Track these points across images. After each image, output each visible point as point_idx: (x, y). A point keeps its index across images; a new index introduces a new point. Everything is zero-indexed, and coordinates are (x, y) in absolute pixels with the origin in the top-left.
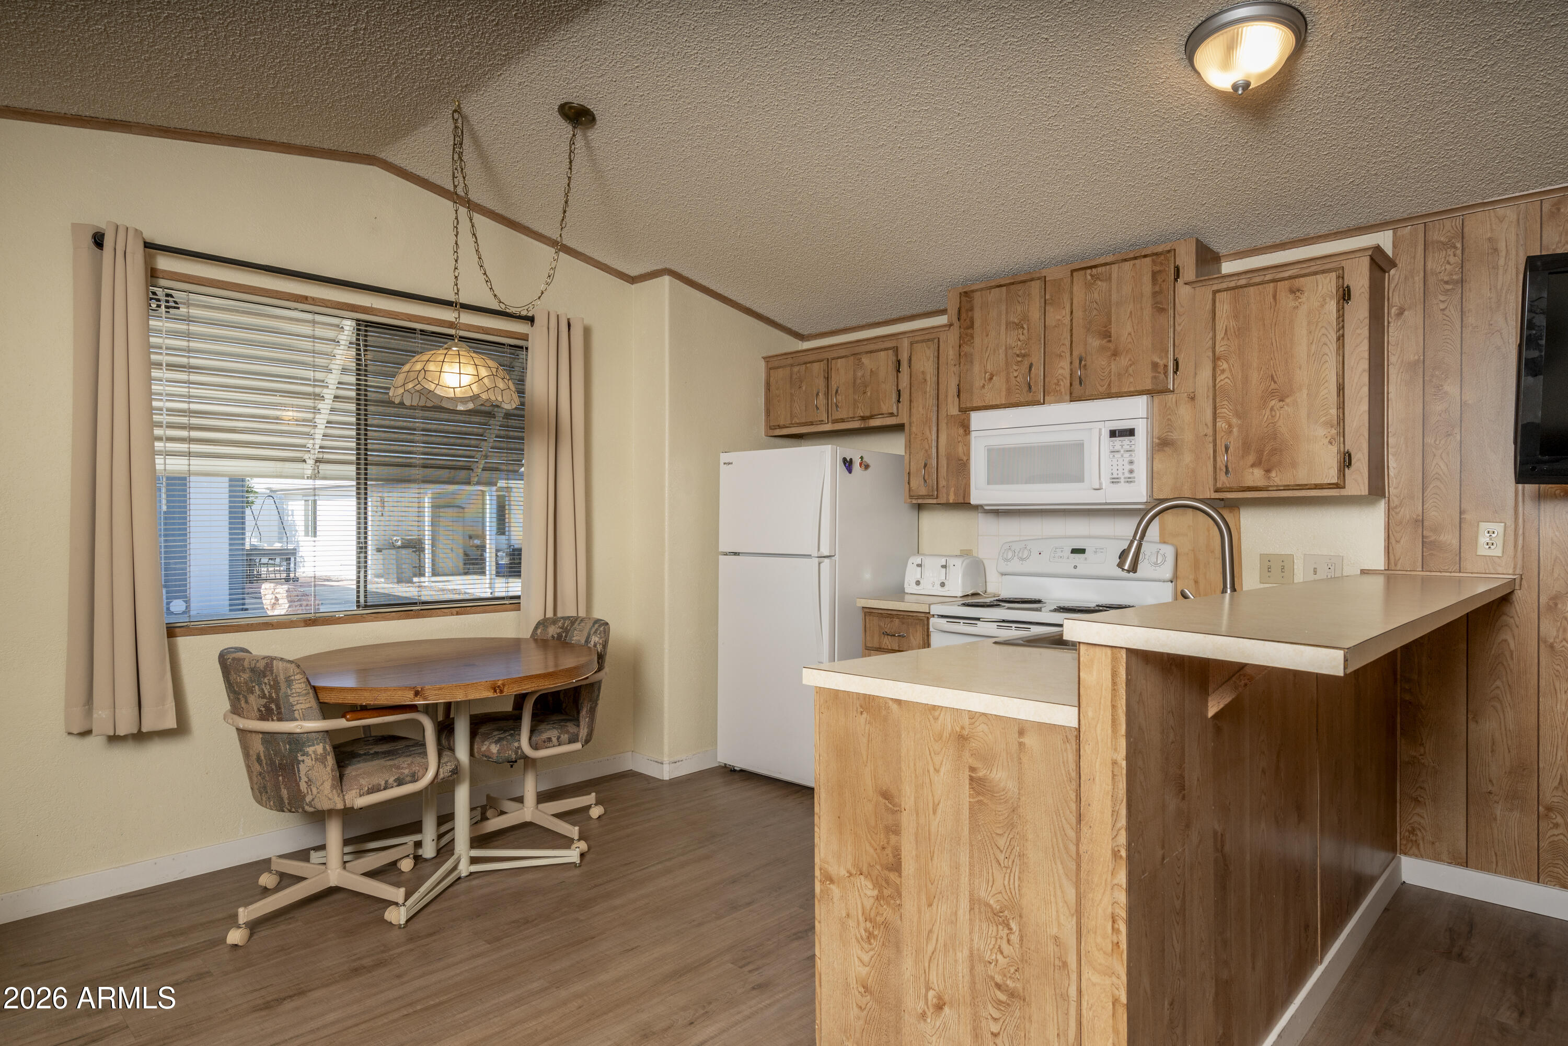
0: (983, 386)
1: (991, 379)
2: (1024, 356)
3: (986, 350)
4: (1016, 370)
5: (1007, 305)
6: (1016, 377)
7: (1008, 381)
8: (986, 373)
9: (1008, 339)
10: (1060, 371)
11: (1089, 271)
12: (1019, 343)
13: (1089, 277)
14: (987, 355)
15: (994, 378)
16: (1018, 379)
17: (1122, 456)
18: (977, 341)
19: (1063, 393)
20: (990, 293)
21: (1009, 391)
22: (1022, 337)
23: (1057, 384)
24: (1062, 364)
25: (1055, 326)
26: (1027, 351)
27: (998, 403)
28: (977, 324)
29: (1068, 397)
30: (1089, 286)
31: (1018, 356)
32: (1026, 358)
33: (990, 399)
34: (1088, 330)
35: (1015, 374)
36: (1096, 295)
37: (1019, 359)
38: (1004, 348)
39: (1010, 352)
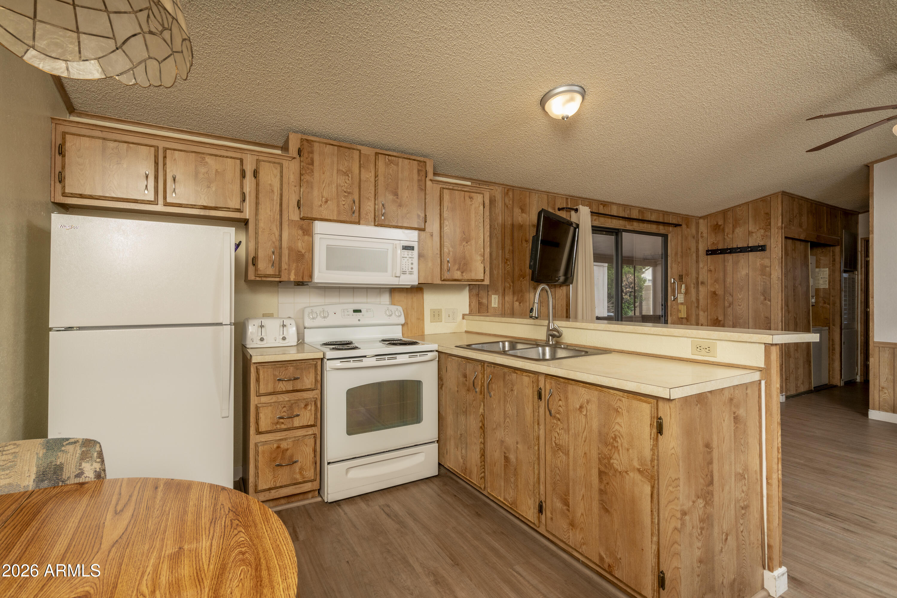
0: (321, 206)
1: (326, 202)
2: (349, 193)
3: (323, 183)
4: (344, 201)
5: (338, 158)
6: (344, 205)
7: (338, 206)
8: (322, 197)
9: (339, 180)
10: (368, 208)
11: (387, 157)
12: (346, 184)
13: (387, 160)
14: (324, 186)
15: (329, 202)
16: (345, 206)
17: (408, 260)
18: (316, 174)
19: (370, 220)
20: (326, 147)
21: (339, 213)
22: (347, 181)
23: (367, 214)
24: (369, 204)
25: (365, 181)
26: (351, 190)
27: (332, 218)
28: (316, 163)
29: (373, 223)
30: (387, 165)
31: (345, 192)
32: (350, 195)
33: (325, 215)
34: (387, 189)
35: (344, 203)
36: (391, 171)
37: (346, 194)
38: (335, 185)
39: (339, 188)
